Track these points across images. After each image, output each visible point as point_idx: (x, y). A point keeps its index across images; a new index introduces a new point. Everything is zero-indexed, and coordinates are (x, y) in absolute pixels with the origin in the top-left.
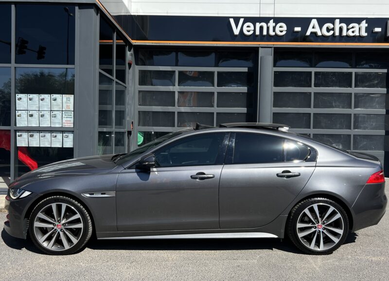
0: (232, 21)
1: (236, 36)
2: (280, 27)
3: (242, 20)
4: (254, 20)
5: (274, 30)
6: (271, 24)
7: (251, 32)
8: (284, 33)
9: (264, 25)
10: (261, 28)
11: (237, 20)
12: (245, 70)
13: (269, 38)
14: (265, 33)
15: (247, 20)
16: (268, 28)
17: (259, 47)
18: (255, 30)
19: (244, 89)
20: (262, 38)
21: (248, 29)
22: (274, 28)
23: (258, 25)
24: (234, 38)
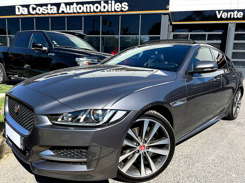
0: (217, 12)
1: (219, 18)
2: (240, 14)
3: (222, 12)
4: (227, 11)
5: (237, 16)
6: (236, 12)
7: (226, 17)
8: (242, 17)
9: (232, 13)
10: (231, 15)
11: (219, 11)
12: (221, 33)
13: (234, 19)
14: (232, 17)
15: (224, 11)
16: (234, 14)
17: (228, 23)
18: (227, 16)
19: (220, 42)
20: (231, 19)
21: (224, 15)
22: (237, 14)
23: (229, 13)
24: (217, 19)
